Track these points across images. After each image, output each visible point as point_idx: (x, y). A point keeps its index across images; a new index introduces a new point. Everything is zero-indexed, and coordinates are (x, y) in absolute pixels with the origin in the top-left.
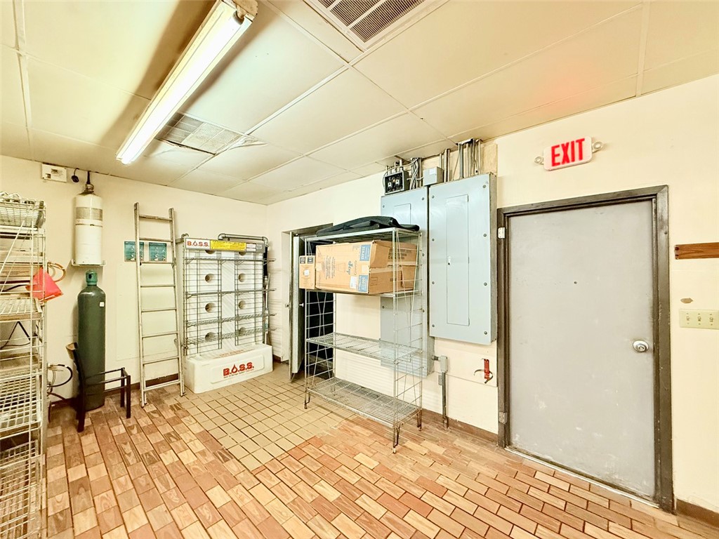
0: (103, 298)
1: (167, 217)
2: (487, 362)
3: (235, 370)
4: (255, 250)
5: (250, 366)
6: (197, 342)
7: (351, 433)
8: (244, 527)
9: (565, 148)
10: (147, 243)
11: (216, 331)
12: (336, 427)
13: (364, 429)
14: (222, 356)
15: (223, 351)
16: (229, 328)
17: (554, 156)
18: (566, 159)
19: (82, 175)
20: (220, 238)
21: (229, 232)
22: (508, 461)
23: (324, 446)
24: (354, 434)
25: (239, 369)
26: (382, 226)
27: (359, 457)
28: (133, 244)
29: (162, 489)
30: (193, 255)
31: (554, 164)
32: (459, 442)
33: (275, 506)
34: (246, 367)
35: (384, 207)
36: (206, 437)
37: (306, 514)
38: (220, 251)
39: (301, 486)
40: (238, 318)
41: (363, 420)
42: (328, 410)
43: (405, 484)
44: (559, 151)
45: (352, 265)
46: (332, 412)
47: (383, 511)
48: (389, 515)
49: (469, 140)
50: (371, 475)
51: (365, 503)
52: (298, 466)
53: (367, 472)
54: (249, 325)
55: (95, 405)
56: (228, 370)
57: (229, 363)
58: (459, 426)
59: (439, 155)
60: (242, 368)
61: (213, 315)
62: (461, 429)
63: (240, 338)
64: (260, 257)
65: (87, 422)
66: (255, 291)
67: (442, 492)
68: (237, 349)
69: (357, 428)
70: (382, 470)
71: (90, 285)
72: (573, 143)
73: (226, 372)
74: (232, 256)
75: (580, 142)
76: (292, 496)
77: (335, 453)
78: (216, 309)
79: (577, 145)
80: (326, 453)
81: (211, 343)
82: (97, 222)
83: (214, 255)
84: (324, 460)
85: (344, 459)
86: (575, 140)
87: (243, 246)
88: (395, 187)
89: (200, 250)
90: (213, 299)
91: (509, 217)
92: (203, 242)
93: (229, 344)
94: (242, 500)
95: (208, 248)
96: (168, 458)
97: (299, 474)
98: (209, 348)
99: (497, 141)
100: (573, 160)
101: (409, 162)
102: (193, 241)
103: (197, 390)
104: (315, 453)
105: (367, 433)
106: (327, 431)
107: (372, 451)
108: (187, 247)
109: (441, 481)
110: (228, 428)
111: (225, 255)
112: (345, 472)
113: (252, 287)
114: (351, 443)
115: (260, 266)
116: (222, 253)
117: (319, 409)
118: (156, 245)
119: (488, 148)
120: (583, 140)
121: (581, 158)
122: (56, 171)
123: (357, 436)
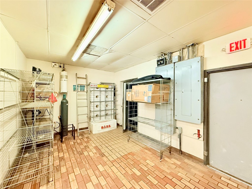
0: (67, 102)
1: (85, 77)
2: (199, 131)
3: (105, 127)
4: (111, 87)
5: (110, 126)
6: (93, 117)
7: (144, 152)
8: (109, 179)
9: (237, 44)
10: (79, 85)
11: (99, 114)
12: (139, 149)
13: (149, 151)
14: (101, 122)
15: (101, 121)
16: (103, 113)
17: (231, 47)
18: (237, 48)
19: (62, 65)
20: (100, 83)
21: (103, 82)
22: (208, 171)
23: (135, 156)
24: (145, 153)
25: (106, 127)
26: (156, 78)
27: (147, 161)
28: (75, 86)
29: (84, 163)
30: (92, 89)
31: (231, 51)
32: (186, 160)
33: (119, 174)
34: (108, 126)
35: (157, 71)
36: (96, 148)
37: (129, 178)
38: (100, 88)
39: (127, 169)
40: (106, 110)
41: (148, 148)
42: (136, 143)
43: (165, 174)
44: (234, 45)
45: (145, 93)
46: (137, 144)
47: (157, 182)
48: (159, 184)
49: (192, 44)
50: (152, 168)
51: (150, 178)
52: (126, 161)
53: (150, 167)
54: (109, 112)
55: (65, 135)
56: (103, 127)
57: (103, 124)
58: (187, 154)
59: (179, 51)
60: (107, 126)
61: (98, 109)
62: (187, 156)
63: (106, 116)
64: (113, 90)
65: (63, 140)
66: (111, 101)
67: (180, 179)
68: (105, 120)
69: (146, 151)
70: (156, 167)
71: (64, 99)
72: (241, 41)
73: (102, 128)
74: (104, 89)
75: (244, 41)
76: (124, 172)
77: (139, 159)
78: (99, 107)
79: (243, 43)
80: (136, 158)
81: (97, 118)
82: (66, 79)
83: (99, 89)
84: (135, 161)
85: (142, 161)
86: (242, 40)
87: (107, 86)
88: (161, 64)
89: (94, 88)
90: (98, 104)
91: (209, 73)
92: (95, 85)
93: (103, 118)
94: (108, 170)
95: (97, 87)
96: (86, 153)
97: (127, 164)
98: (97, 119)
99: (204, 43)
100: (241, 48)
101: (167, 54)
102: (92, 85)
103: (94, 133)
104: (132, 158)
105: (150, 153)
106: (136, 151)
107: (152, 160)
108: (91, 87)
109: (179, 174)
110: (103, 146)
111: (102, 89)
112: (142, 166)
113: (110, 100)
114: (145, 156)
115: (113, 93)
116: (101, 88)
117: (133, 143)
118: (82, 86)
119: (200, 47)
120: (246, 39)
121: (245, 47)
122: (55, 64)
123: (147, 153)
